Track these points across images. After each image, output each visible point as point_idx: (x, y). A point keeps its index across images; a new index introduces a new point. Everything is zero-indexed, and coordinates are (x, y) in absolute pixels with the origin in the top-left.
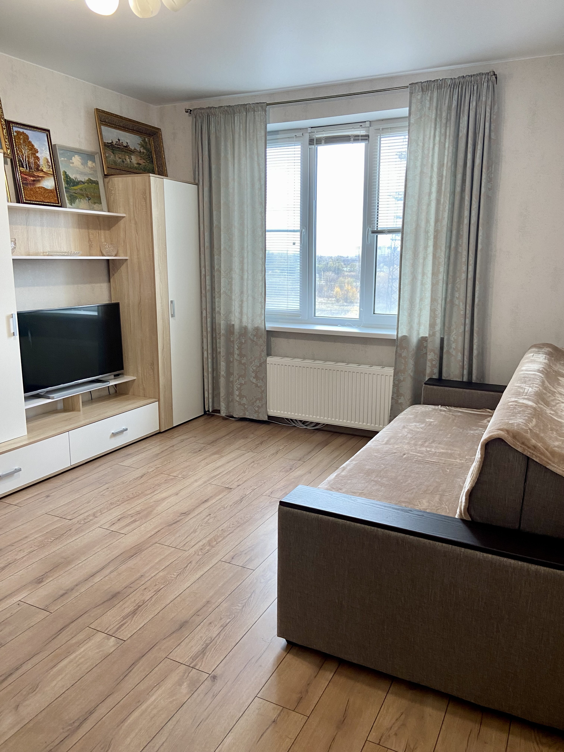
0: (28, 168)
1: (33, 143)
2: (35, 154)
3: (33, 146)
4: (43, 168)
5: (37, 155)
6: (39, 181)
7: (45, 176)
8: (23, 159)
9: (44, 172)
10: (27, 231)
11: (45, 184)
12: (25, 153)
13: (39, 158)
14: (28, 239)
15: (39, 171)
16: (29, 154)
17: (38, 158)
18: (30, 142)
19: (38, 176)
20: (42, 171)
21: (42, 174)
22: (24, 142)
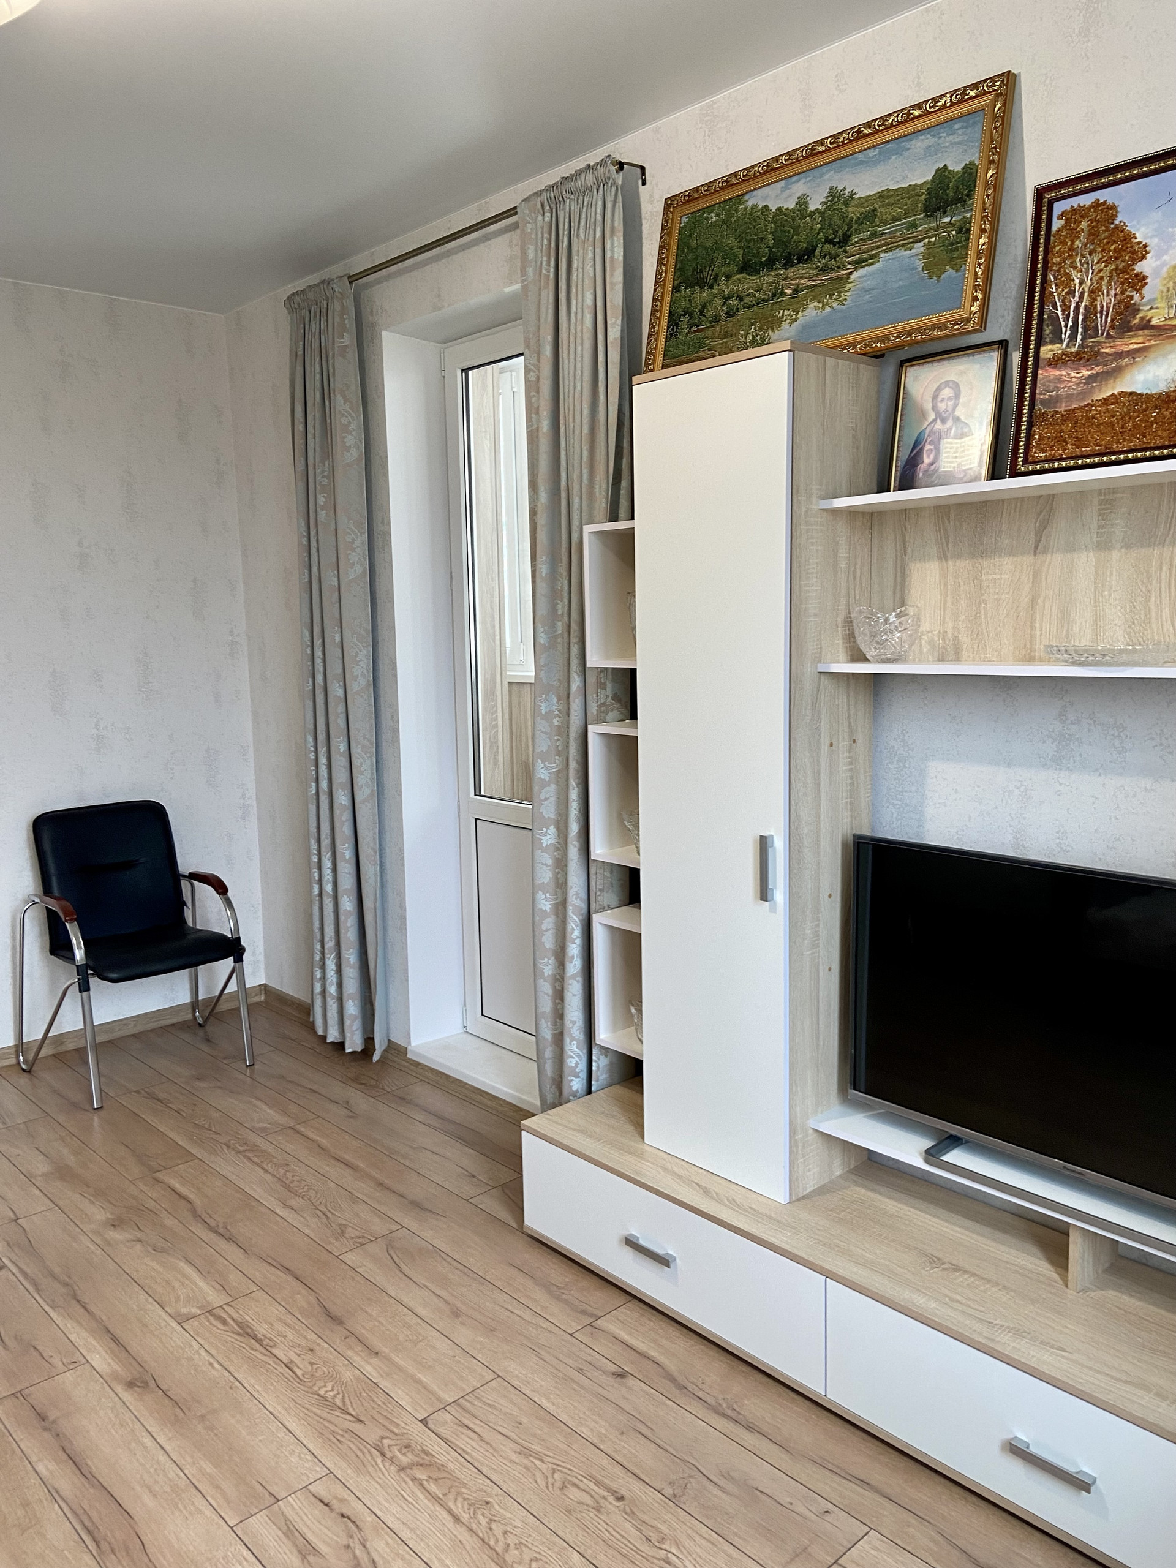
0: (1079, 337)
1: (1131, 228)
2: (1127, 269)
3: (1128, 237)
4: (1150, 314)
5: (1139, 268)
6: (1118, 371)
7: (1153, 342)
8: (1066, 309)
9: (1153, 327)
10: (1036, 575)
11: (1140, 378)
12: (1081, 284)
13: (1145, 278)
14: (1034, 600)
15: (1130, 330)
16: (1102, 278)
17: (1140, 281)
18: (1120, 229)
19: (1120, 355)
20: (1146, 325)
21: (1140, 340)
22: (1093, 234)
